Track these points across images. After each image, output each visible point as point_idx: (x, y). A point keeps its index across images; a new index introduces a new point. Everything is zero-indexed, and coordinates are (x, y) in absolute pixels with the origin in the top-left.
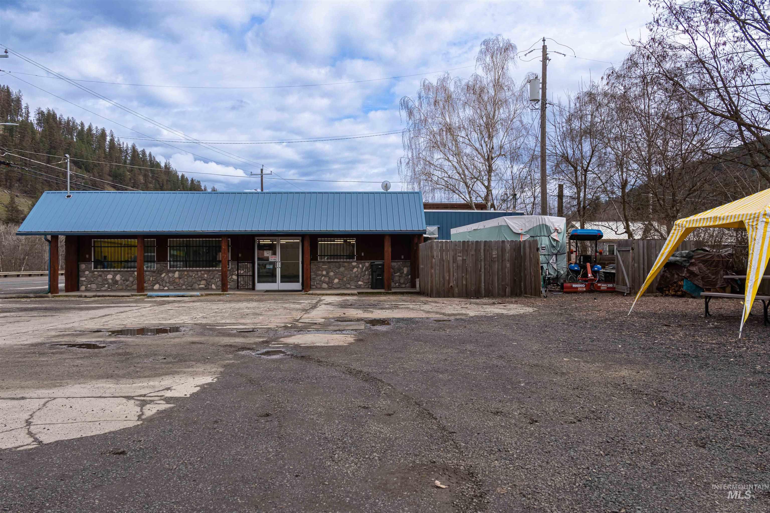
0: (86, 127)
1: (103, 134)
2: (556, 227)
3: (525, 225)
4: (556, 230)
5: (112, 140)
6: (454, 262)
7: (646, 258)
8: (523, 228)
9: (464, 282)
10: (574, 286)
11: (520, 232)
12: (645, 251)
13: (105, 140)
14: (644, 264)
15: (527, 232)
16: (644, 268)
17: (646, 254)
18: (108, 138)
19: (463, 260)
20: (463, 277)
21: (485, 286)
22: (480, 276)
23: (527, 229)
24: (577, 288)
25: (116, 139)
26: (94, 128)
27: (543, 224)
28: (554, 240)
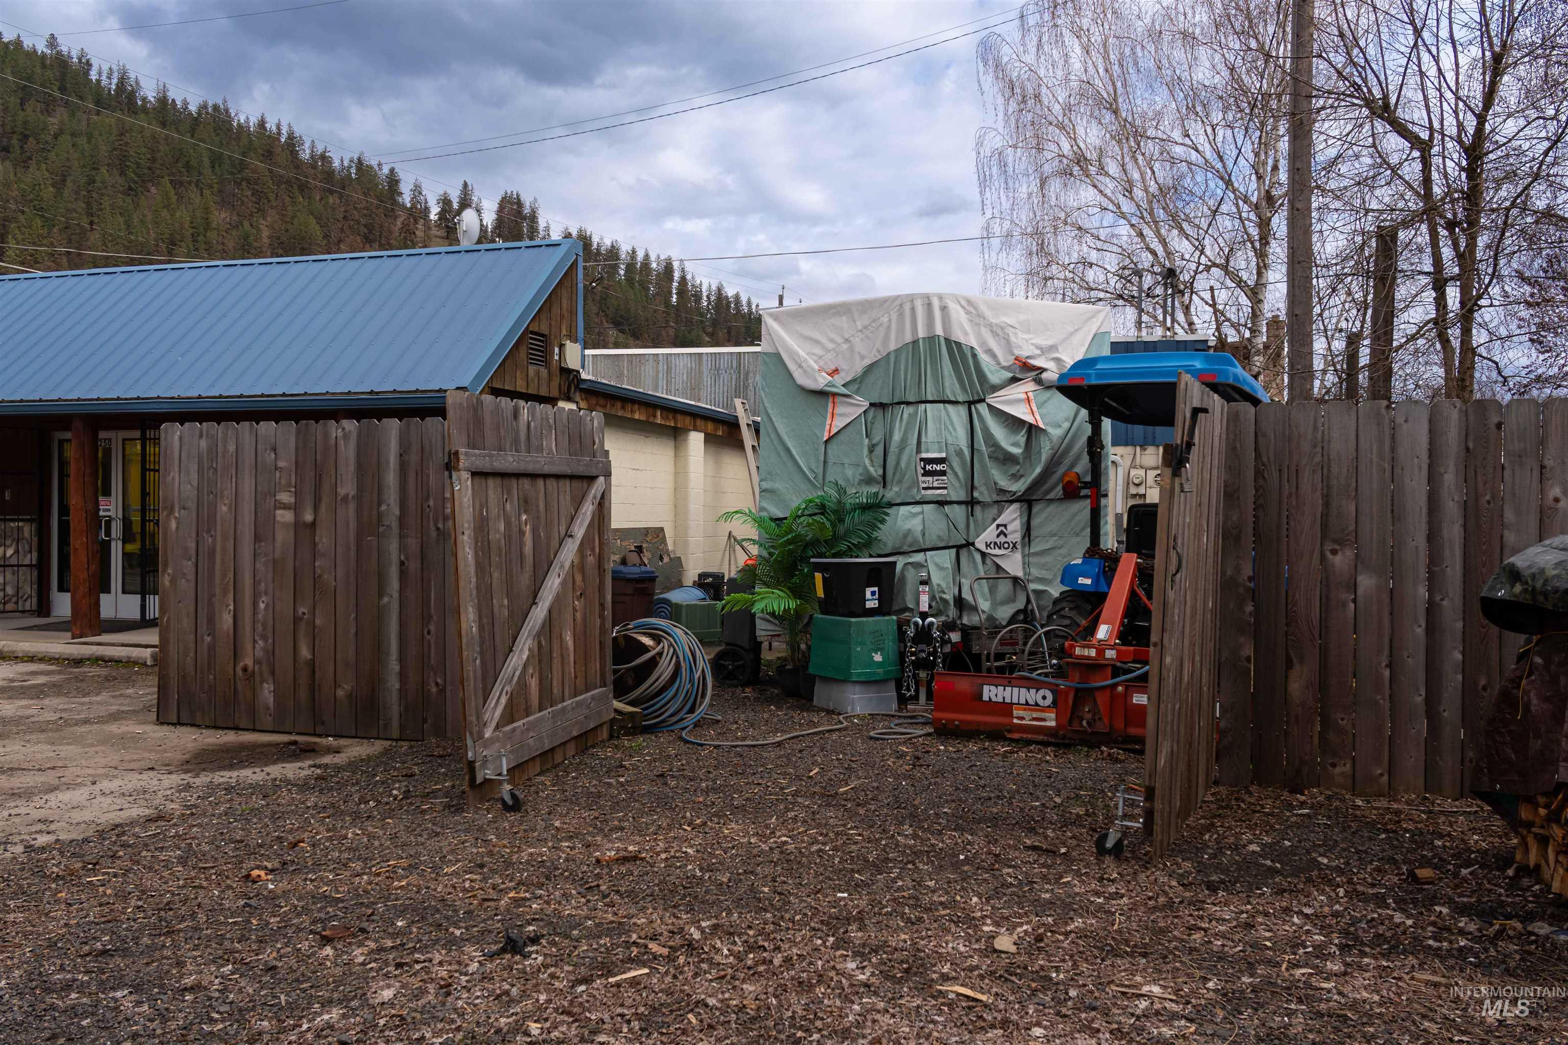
0: (640, 256)
1: (668, 268)
2: (1025, 351)
3: (851, 349)
4: (1026, 367)
5: (683, 279)
6: (257, 538)
7: (1453, 532)
8: (843, 365)
9: (305, 652)
10: (992, 693)
11: (821, 381)
12: (1450, 478)
13: (671, 279)
14: (1434, 580)
15: (858, 383)
16: (1432, 609)
17: (1451, 508)
18: (677, 275)
19: (299, 526)
20: (296, 620)
21: (402, 675)
22: (380, 617)
23: (858, 367)
24: (1006, 708)
25: (689, 277)
26: (653, 257)
27: (932, 339)
28: (1013, 423)
